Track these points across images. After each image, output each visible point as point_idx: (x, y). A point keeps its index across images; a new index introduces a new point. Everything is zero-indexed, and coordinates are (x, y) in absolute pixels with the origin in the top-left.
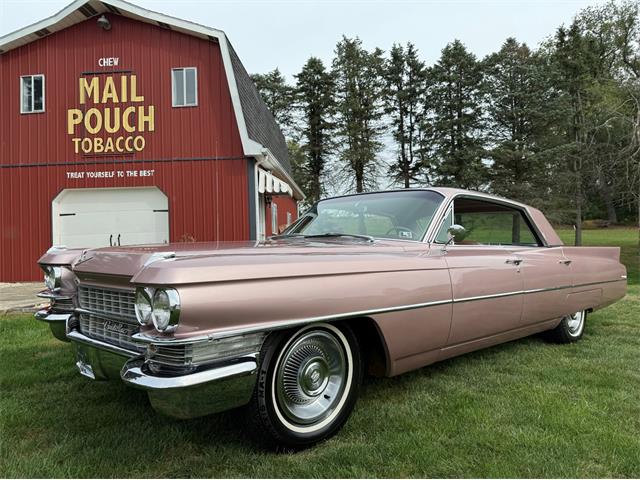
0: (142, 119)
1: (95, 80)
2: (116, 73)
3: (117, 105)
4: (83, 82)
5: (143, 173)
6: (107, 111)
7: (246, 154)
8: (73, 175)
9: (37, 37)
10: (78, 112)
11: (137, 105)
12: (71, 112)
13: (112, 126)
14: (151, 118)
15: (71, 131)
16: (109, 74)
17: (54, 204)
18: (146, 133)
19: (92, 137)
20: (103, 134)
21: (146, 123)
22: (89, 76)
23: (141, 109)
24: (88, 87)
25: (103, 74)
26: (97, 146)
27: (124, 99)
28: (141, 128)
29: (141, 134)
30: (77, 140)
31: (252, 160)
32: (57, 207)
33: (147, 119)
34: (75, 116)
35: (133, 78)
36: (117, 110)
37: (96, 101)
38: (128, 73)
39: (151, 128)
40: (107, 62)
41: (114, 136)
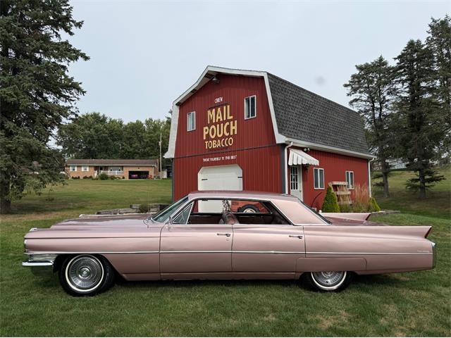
0: (232, 128)
1: (214, 110)
2: (221, 105)
3: (222, 122)
4: (209, 112)
5: (232, 157)
6: (218, 125)
7: (277, 142)
8: (205, 160)
9: (192, 94)
10: (207, 128)
11: (229, 121)
12: (205, 128)
13: (220, 133)
14: (235, 128)
15: (205, 138)
16: (218, 106)
17: (199, 175)
18: (234, 136)
19: (212, 140)
20: (216, 138)
21: (234, 130)
22: (211, 109)
23: (232, 122)
24: (211, 114)
25: (216, 107)
26: (214, 145)
27: (225, 119)
28: (232, 134)
29: (231, 136)
30: (206, 142)
31: (284, 145)
32: (200, 176)
33: (234, 128)
34: (206, 130)
35: (228, 106)
36: (222, 125)
37: (214, 121)
38: (226, 105)
39: (236, 133)
40: (218, 100)
41: (221, 139)
